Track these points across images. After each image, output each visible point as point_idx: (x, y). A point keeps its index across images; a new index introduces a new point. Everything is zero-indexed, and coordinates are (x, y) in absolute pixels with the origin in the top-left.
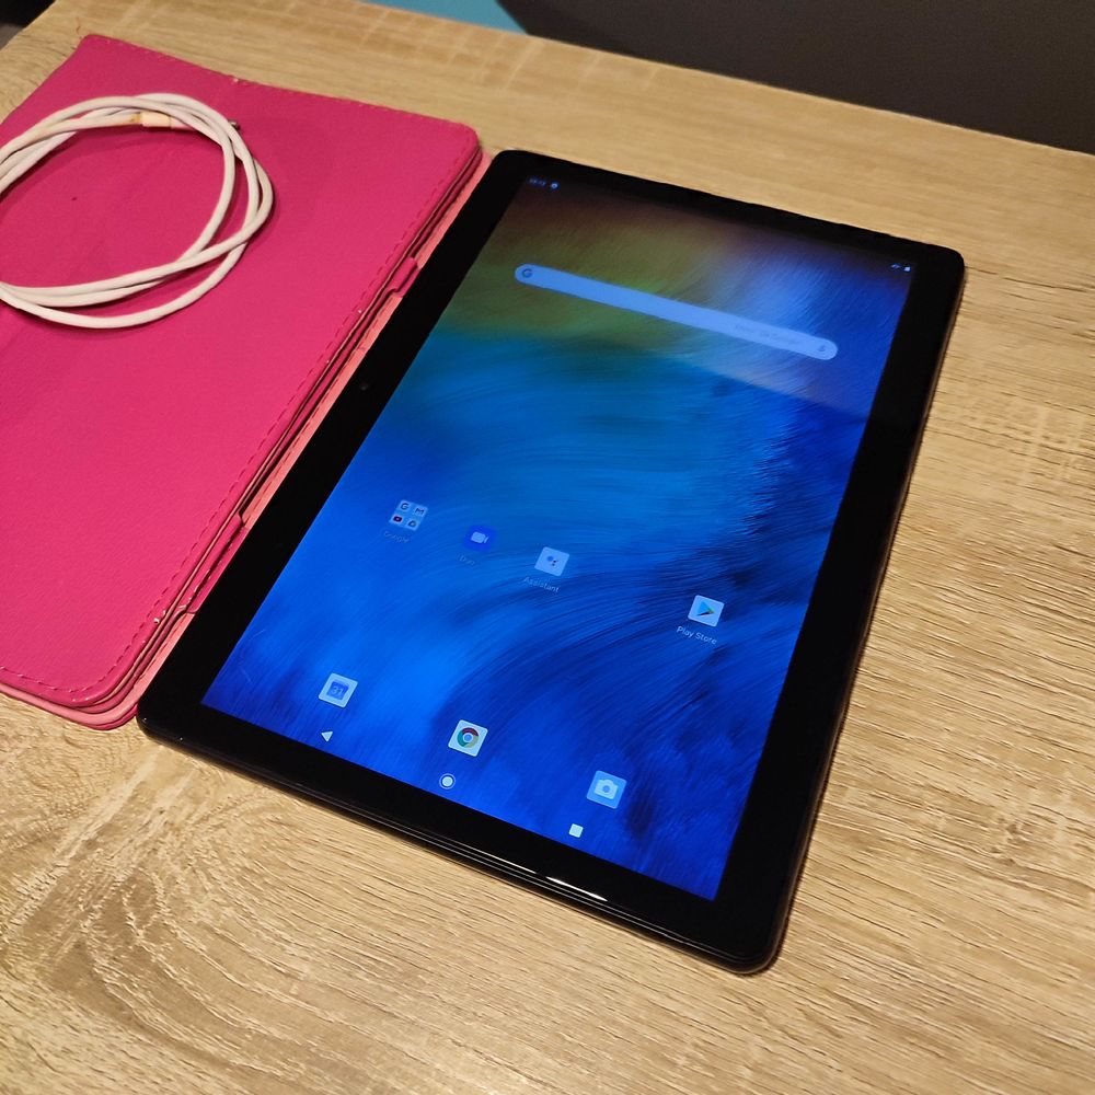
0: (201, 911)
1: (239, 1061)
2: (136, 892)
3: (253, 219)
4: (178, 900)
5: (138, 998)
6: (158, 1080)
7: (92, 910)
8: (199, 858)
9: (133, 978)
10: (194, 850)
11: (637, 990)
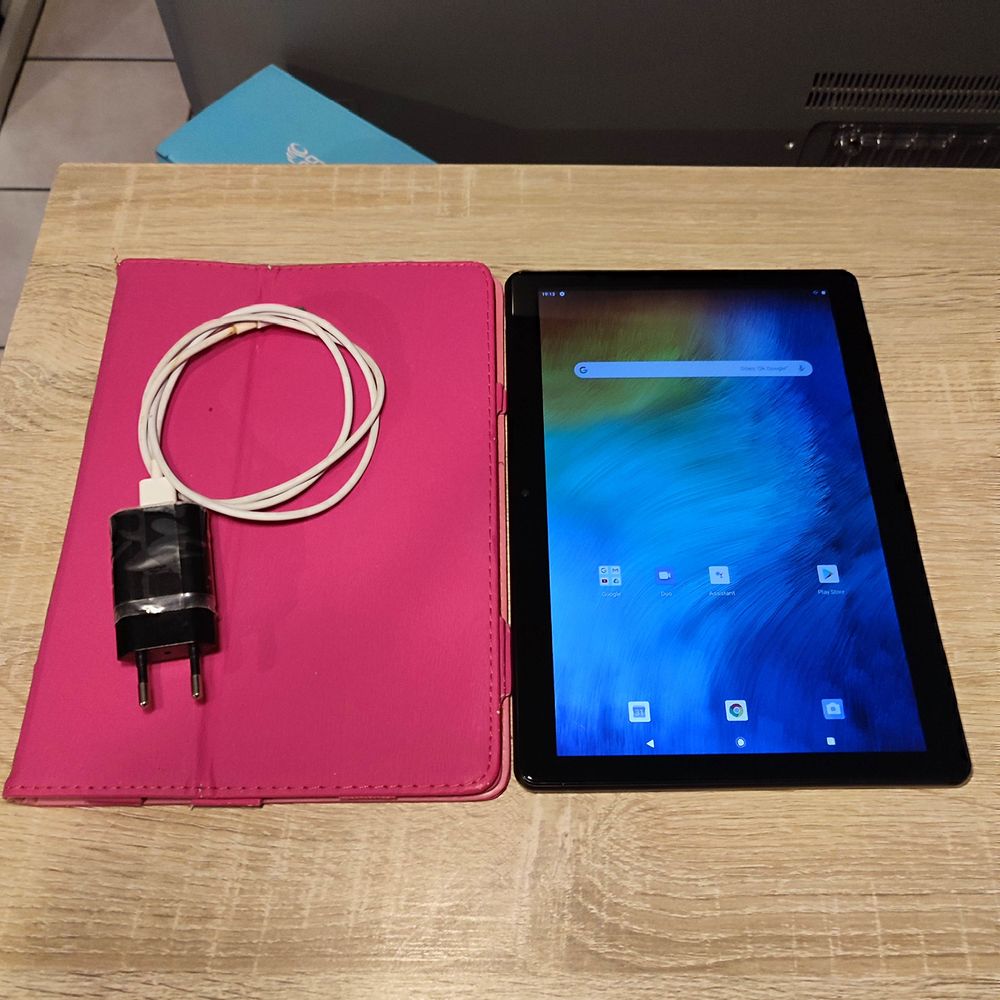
0: (632, 885)
1: (712, 961)
2: (584, 891)
4: (613, 884)
5: (628, 954)
6: (671, 995)
7: (564, 915)
8: (609, 854)
9: (617, 943)
10: (603, 850)
11: (905, 819)
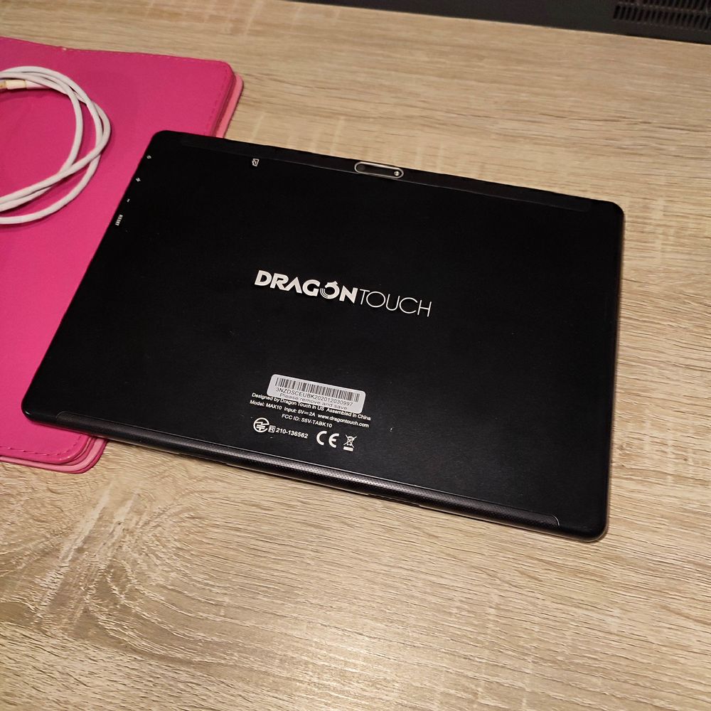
0: (157, 577)
1: (198, 659)
2: (114, 573)
3: (101, 140)
4: (141, 573)
5: (130, 636)
6: (151, 679)
7: (89, 589)
8: (148, 547)
9: (123, 623)
10: (145, 543)
11: (423, 576)
